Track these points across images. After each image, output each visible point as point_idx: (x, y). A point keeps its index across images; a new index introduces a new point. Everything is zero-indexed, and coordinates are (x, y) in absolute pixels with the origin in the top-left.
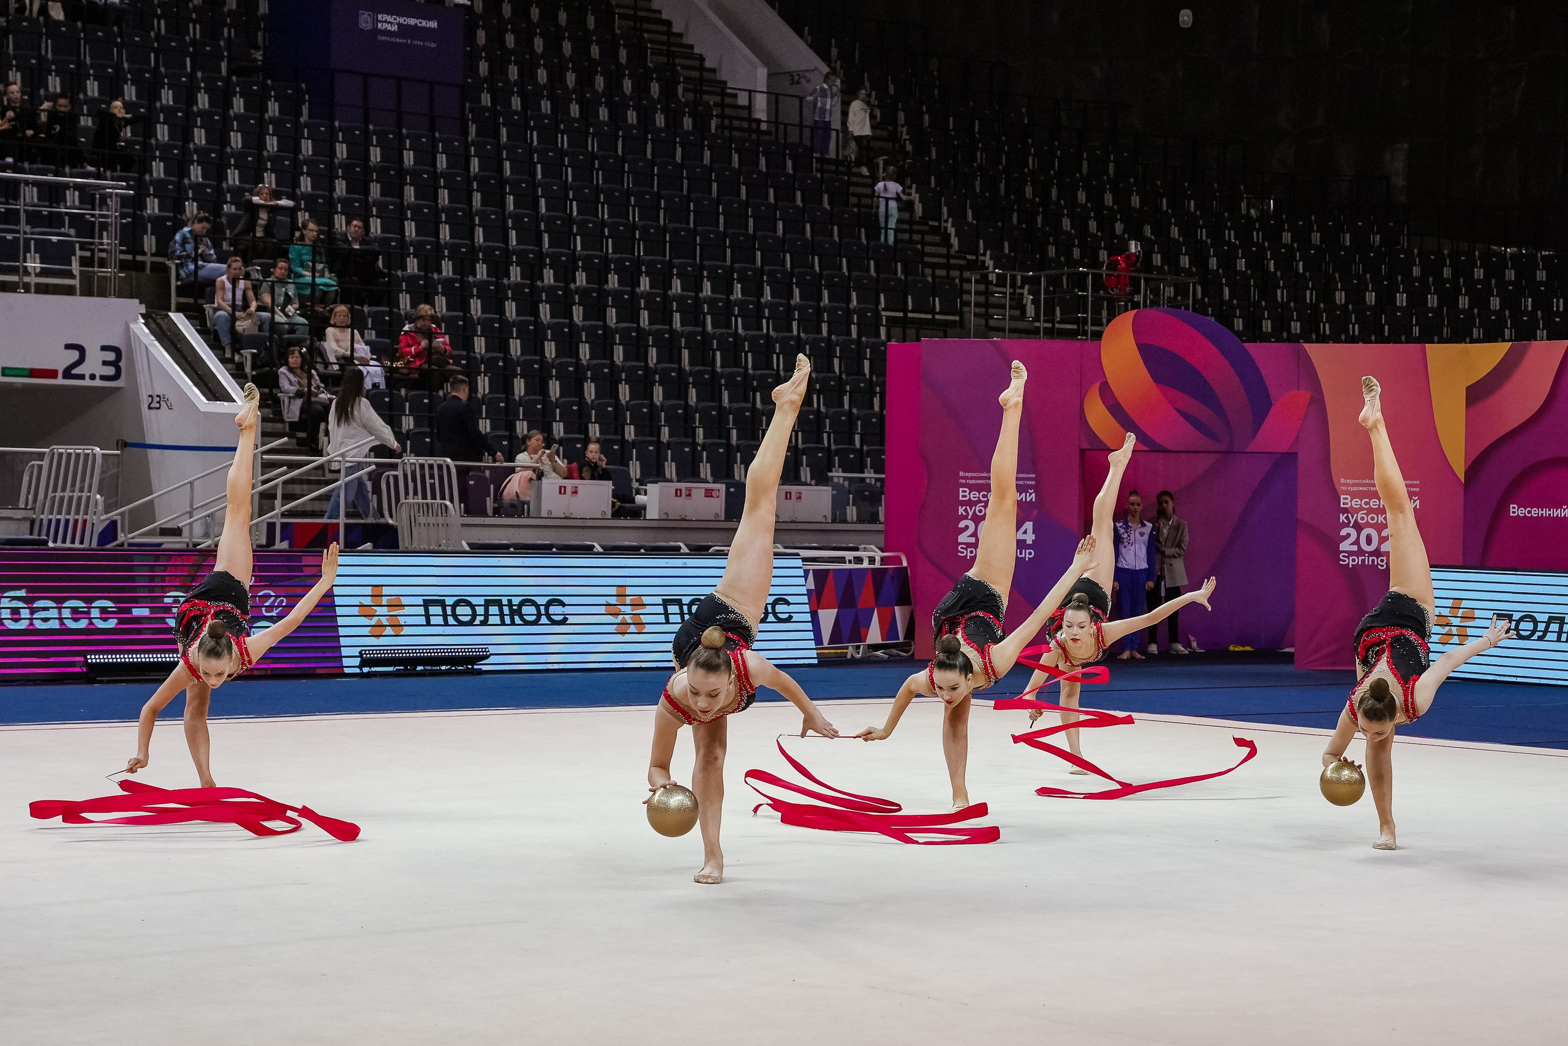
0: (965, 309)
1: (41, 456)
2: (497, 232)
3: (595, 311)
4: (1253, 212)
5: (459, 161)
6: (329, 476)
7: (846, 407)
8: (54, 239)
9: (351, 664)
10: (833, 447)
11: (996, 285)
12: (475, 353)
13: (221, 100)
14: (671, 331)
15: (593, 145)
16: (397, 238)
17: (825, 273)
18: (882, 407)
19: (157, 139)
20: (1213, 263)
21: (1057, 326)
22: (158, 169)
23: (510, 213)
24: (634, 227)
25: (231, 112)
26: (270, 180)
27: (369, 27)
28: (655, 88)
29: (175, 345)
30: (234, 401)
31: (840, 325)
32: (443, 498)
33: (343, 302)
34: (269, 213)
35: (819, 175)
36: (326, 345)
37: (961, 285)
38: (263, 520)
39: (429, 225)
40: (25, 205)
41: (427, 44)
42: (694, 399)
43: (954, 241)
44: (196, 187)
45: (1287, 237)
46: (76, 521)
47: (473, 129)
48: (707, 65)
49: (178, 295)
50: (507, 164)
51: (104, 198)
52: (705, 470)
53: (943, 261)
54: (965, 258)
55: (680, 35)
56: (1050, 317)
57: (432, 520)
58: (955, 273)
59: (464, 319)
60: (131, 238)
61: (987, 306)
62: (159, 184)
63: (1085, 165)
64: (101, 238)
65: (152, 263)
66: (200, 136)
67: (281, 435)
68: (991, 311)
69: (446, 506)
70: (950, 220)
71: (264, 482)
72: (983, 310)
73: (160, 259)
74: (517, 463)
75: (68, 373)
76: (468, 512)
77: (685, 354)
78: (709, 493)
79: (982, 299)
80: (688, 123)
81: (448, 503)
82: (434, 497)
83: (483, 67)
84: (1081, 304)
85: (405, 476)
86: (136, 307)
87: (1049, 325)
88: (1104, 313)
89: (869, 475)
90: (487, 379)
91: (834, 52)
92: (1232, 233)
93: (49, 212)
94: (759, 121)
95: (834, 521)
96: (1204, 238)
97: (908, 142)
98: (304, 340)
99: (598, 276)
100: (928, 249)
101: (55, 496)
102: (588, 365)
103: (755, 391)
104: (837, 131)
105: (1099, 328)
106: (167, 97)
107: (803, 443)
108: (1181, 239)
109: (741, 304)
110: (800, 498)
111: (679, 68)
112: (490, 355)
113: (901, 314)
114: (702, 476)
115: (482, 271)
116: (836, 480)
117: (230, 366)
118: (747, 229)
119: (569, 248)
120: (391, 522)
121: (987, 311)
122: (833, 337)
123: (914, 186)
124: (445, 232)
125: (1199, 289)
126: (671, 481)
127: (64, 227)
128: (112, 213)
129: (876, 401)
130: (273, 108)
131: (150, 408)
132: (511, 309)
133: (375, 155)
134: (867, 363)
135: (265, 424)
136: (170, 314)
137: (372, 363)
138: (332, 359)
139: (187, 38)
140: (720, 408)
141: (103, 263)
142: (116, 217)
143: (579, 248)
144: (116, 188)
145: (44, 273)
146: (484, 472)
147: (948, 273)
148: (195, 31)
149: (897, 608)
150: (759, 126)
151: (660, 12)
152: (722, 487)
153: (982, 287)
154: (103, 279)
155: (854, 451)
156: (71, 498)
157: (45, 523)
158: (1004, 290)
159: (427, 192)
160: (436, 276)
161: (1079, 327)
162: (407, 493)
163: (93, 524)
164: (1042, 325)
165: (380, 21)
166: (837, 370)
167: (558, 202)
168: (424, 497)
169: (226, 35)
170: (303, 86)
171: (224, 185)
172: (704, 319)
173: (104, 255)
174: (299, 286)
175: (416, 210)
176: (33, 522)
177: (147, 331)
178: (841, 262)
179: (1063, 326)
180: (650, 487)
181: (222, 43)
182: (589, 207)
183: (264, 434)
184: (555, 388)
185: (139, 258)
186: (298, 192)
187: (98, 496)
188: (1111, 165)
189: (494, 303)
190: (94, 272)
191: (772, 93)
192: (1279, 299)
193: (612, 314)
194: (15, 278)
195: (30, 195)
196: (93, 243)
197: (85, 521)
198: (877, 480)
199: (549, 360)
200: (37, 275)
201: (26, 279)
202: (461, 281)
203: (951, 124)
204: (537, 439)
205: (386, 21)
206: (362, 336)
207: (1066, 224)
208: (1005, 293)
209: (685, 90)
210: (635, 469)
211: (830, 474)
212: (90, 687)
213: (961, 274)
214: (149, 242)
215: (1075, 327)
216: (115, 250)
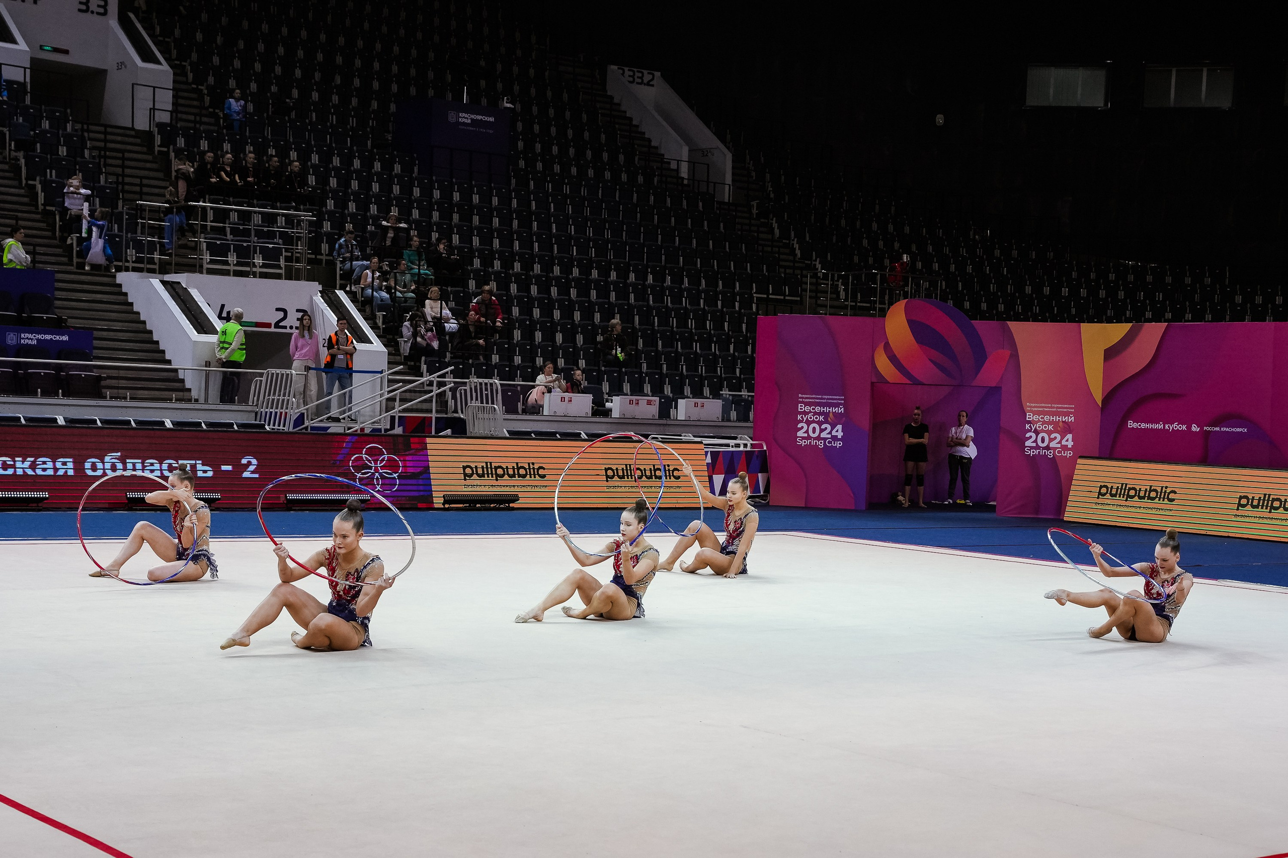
0: (803, 293)
1: (261, 375)
2: (527, 244)
3: (584, 292)
4: (977, 237)
5: (505, 201)
6: (427, 388)
7: (732, 351)
8: (271, 246)
9: (438, 502)
10: (723, 375)
11: (822, 279)
12: (512, 316)
13: (367, 164)
14: (629, 305)
15: (584, 192)
16: (467, 247)
17: (720, 270)
18: (753, 351)
19: (330, 187)
20: (953, 268)
21: (858, 304)
22: (330, 204)
23: (534, 232)
24: (608, 241)
25: (373, 171)
26: (394, 212)
27: (454, 120)
28: (621, 157)
29: (339, 310)
30: (373, 343)
31: (729, 302)
32: (493, 403)
33: (436, 285)
34: (394, 231)
35: (718, 212)
36: (425, 310)
37: (801, 279)
38: (388, 415)
39: (486, 240)
40: (254, 226)
41: (488, 131)
42: (642, 346)
43: (798, 252)
44: (353, 216)
45: (997, 253)
46: (281, 413)
47: (513, 181)
48: (653, 144)
49: (341, 279)
50: (534, 203)
51: (299, 222)
52: (647, 388)
53: (792, 264)
54: (804, 263)
55: (637, 126)
56: (854, 298)
57: (486, 416)
58: (798, 272)
59: (507, 295)
60: (314, 245)
61: (817, 292)
62: (331, 213)
63: (877, 207)
64: (297, 245)
65: (326, 260)
66: (355, 185)
67: (399, 364)
68: (819, 295)
69: (494, 408)
70: (796, 239)
71: (389, 392)
72: (814, 294)
73: (331, 258)
74: (537, 382)
75: (277, 325)
76: (508, 411)
77: (637, 318)
78: (649, 403)
79: (814, 288)
80: (640, 179)
81: (496, 406)
82: (487, 403)
83: (520, 144)
84: (873, 292)
85: (471, 389)
86: (316, 287)
87: (854, 304)
88: (887, 297)
89: (744, 393)
90: (519, 331)
91: (729, 137)
92: (964, 250)
93: (268, 230)
94: (683, 178)
95: (723, 420)
96: (948, 253)
97: (771, 192)
98: (414, 307)
99: (585, 271)
100: (782, 257)
101: (269, 398)
102: (579, 324)
103: (677, 341)
104: (729, 185)
105: (883, 306)
106: (336, 161)
107: (705, 373)
108: (934, 253)
109: (670, 289)
110: (703, 406)
111: (636, 146)
112: (523, 317)
113: (765, 296)
114: (645, 392)
115: (517, 266)
116: (724, 396)
117: (370, 322)
118: (675, 243)
119: (569, 254)
120: (462, 416)
121: (816, 294)
122: (725, 309)
123: (774, 219)
124: (496, 243)
125: (944, 283)
126: (627, 395)
127: (276, 238)
128: (303, 231)
129: (750, 348)
130: (397, 168)
131: (324, 346)
132: (534, 290)
133: (456, 196)
134: (744, 326)
135: (390, 357)
136: (336, 291)
137: (452, 321)
138: (430, 319)
139: (348, 126)
140: (657, 351)
141: (298, 260)
142: (306, 233)
143: (575, 254)
144: (307, 216)
145: (264, 266)
146: (517, 388)
147: (794, 271)
148: (353, 122)
149: (760, 475)
150: (683, 181)
151: (625, 112)
152: (657, 399)
153: (814, 280)
154: (298, 270)
155: (736, 378)
156: (278, 400)
157: (263, 414)
158: (827, 282)
159: (486, 219)
160: (490, 270)
161: (871, 305)
162: (472, 399)
163: (291, 415)
164: (849, 303)
165: (461, 117)
166: (726, 328)
167: (563, 226)
168: (482, 403)
169: (371, 124)
170: (415, 155)
171: (368, 214)
172: (649, 297)
173: (298, 255)
174: (413, 275)
175: (480, 229)
176: (256, 413)
177: (323, 301)
178: (730, 264)
179: (861, 304)
180: (614, 398)
181: (368, 129)
182: (581, 229)
183: (389, 363)
184: (559, 338)
185: (318, 257)
186: (411, 219)
187: (294, 399)
188: (893, 209)
189: (524, 287)
190: (292, 265)
191: (691, 162)
192: (992, 291)
193: (594, 293)
194: (248, 269)
195: (257, 219)
196: (292, 249)
197: (286, 413)
198: (749, 396)
199: (557, 321)
200: (260, 267)
201: (254, 269)
202: (505, 273)
203: (797, 182)
204: (550, 366)
205: (464, 117)
206: (447, 305)
207: (865, 242)
208: (828, 284)
209: (639, 159)
210: (606, 387)
211: (721, 392)
212: (288, 513)
213: (802, 272)
214: (325, 247)
215: (868, 305)
216: (305, 253)
